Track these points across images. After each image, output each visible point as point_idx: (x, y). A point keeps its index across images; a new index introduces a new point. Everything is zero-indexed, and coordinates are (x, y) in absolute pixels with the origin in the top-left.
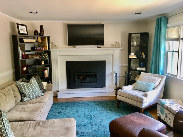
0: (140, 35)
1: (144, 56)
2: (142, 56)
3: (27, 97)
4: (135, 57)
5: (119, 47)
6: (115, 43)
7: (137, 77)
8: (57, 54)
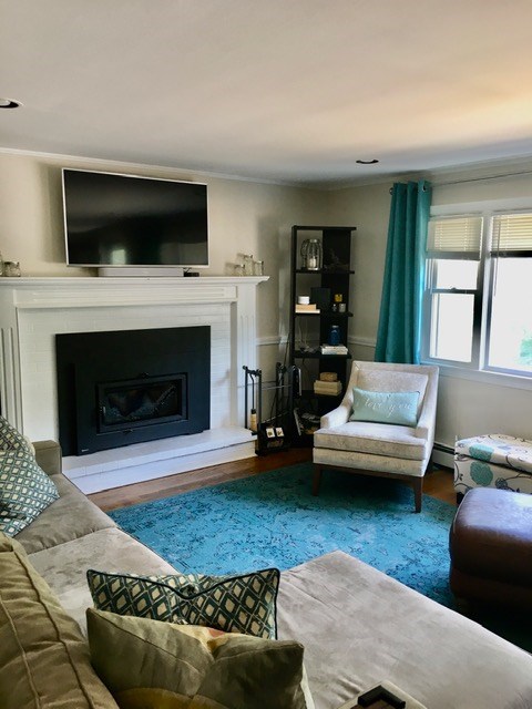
0: (321, 232)
1: (343, 306)
2: (338, 304)
3: (11, 518)
4: (313, 310)
5: (254, 275)
6: (241, 259)
7: (319, 379)
8: (16, 303)
